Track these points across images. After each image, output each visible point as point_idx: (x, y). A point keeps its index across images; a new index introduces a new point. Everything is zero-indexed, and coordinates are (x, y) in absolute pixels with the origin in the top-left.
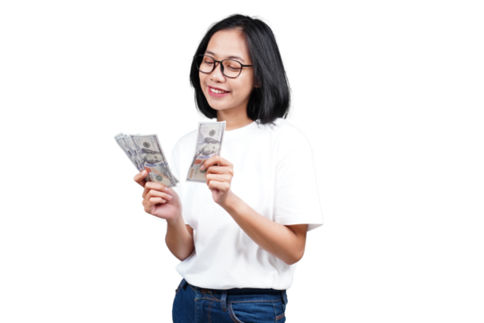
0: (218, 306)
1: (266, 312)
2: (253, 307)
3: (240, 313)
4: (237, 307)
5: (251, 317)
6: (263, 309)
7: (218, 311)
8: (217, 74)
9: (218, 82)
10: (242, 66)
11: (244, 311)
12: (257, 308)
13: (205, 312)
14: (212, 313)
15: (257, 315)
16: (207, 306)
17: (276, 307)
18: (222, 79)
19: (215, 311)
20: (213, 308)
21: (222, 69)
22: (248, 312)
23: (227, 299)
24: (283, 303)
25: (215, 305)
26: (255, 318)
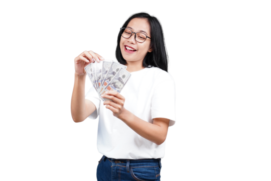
0: (125, 170)
1: (151, 173)
2: (144, 170)
3: (137, 173)
4: (135, 170)
5: (143, 176)
6: (150, 171)
7: (125, 173)
8: (132, 39)
9: (132, 43)
10: (147, 37)
11: (139, 172)
12: (146, 170)
13: (117, 173)
14: (121, 174)
15: (146, 175)
16: (118, 170)
17: (156, 170)
18: (134, 42)
19: (123, 172)
20: (122, 171)
21: (135, 37)
22: (141, 173)
23: (130, 166)
24: (160, 167)
25: (123, 169)
26: (145, 176)
